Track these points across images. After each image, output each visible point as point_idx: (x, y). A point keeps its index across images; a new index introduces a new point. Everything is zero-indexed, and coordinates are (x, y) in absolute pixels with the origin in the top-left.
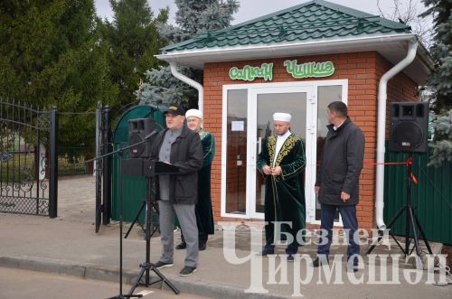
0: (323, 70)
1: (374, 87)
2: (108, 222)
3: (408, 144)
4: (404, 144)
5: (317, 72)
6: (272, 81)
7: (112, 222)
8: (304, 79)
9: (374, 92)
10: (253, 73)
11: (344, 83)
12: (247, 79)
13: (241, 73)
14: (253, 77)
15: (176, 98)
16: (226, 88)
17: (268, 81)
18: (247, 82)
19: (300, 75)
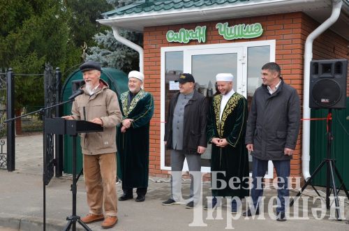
0: (252, 31)
1: (299, 46)
2: (61, 175)
3: (327, 101)
4: (323, 100)
5: (247, 34)
6: (206, 43)
7: (64, 175)
8: (235, 41)
9: (299, 51)
10: (188, 36)
11: (272, 43)
12: (182, 41)
13: (177, 35)
14: (188, 39)
15: (119, 60)
16: (164, 50)
17: (202, 43)
18: (183, 44)
19: (231, 37)
